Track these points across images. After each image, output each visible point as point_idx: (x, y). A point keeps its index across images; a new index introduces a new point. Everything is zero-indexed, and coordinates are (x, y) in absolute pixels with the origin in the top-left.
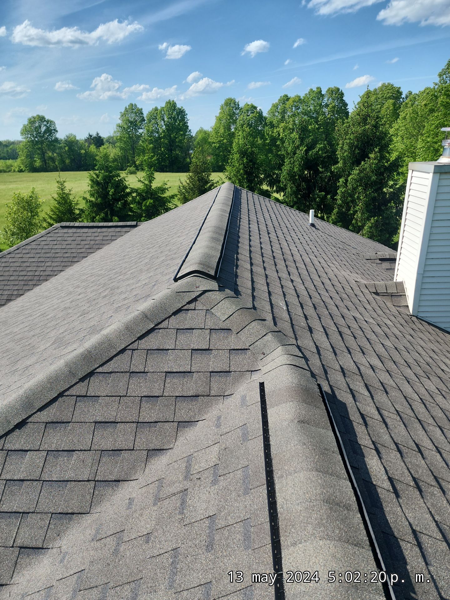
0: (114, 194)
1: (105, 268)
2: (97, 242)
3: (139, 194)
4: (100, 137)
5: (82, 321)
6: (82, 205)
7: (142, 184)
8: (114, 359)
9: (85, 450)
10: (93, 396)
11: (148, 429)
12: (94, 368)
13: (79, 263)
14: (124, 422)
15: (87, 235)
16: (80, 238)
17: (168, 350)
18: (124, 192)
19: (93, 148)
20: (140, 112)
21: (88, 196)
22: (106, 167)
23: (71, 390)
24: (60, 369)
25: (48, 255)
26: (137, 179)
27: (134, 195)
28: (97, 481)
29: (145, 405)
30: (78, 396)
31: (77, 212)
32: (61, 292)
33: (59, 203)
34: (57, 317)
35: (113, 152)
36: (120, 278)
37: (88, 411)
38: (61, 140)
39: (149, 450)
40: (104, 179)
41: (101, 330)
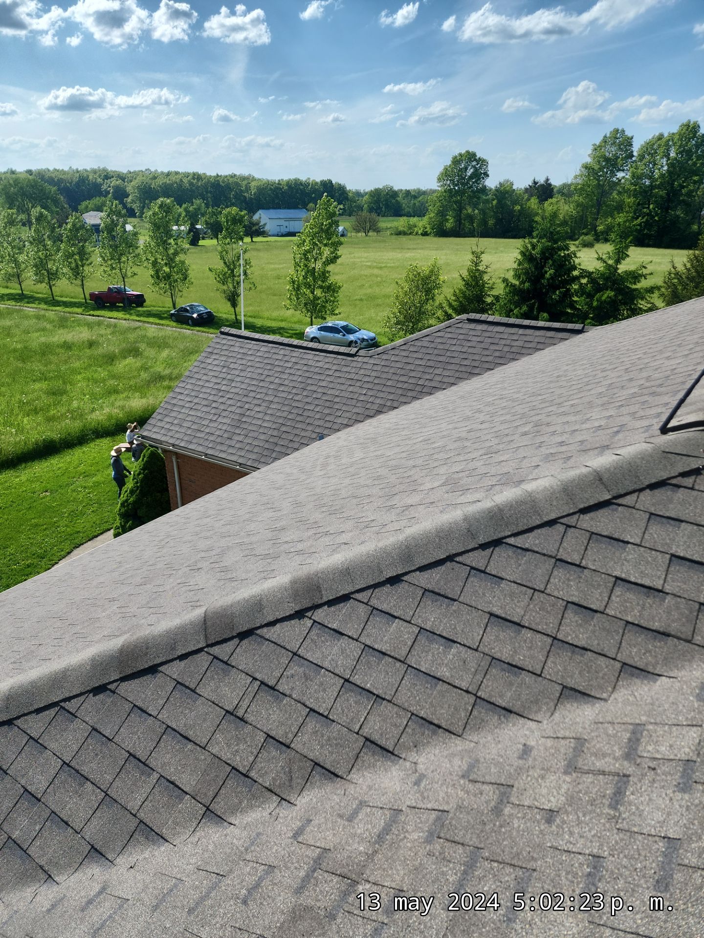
0: (552, 278)
1: (523, 390)
2: (513, 350)
3: (593, 281)
4: (550, 185)
5: (487, 463)
6: (500, 290)
7: (602, 264)
8: (536, 531)
9: (469, 647)
10: (494, 576)
11: (569, 654)
12: (503, 534)
13: (480, 376)
14: (534, 630)
15: (501, 336)
16: (490, 340)
17: (628, 543)
18: (569, 276)
19: (533, 203)
20: (628, 142)
21: (510, 276)
22: (551, 233)
23: (465, 556)
24: (456, 523)
25: (441, 359)
26: (596, 256)
27: (584, 281)
28: (480, 698)
29: (571, 616)
30: (472, 568)
31: (489, 300)
32: (454, 414)
33: (467, 284)
34: (448, 448)
35: (565, 209)
36: (550, 409)
37: (484, 594)
38: (491, 189)
39: (565, 687)
40: (543, 252)
41: (521, 482)
